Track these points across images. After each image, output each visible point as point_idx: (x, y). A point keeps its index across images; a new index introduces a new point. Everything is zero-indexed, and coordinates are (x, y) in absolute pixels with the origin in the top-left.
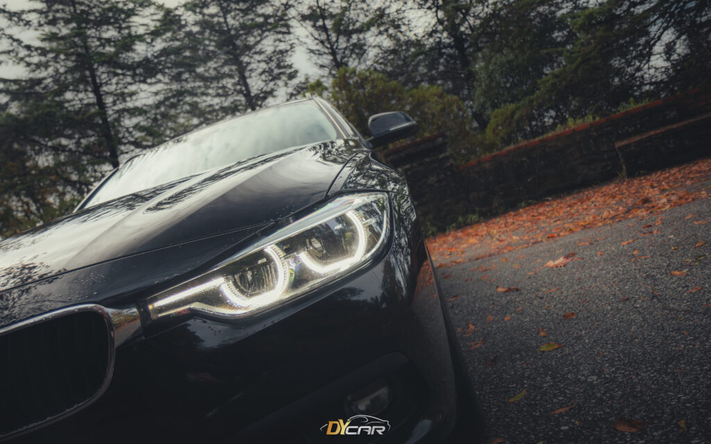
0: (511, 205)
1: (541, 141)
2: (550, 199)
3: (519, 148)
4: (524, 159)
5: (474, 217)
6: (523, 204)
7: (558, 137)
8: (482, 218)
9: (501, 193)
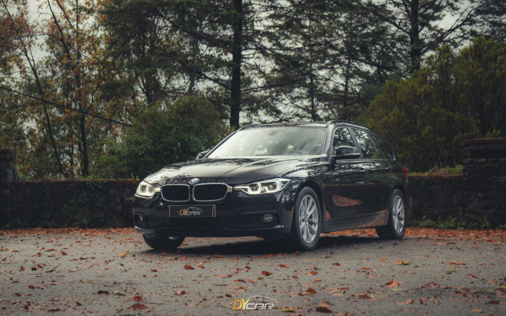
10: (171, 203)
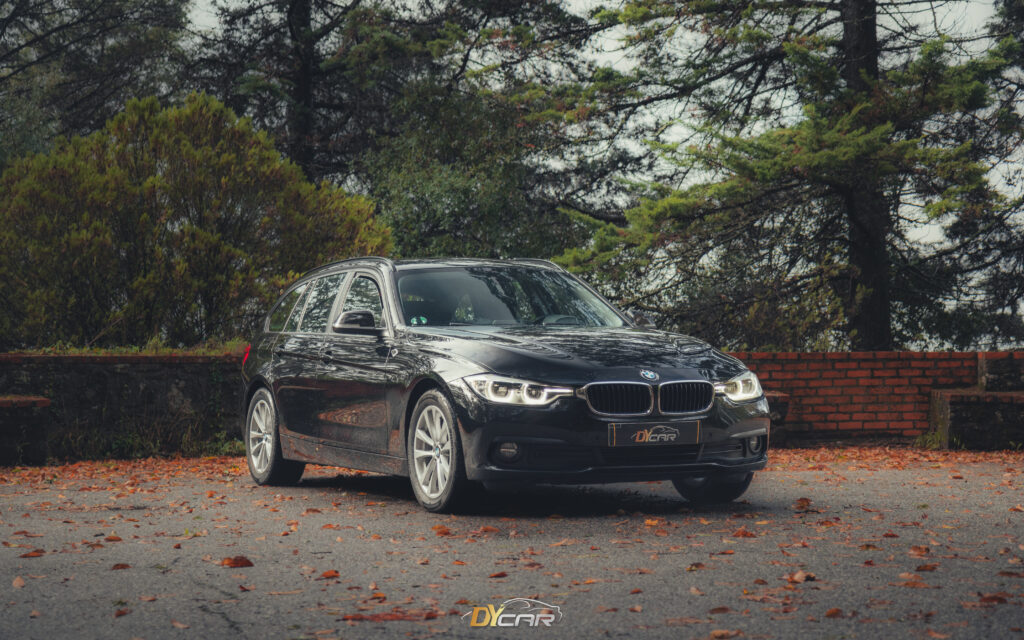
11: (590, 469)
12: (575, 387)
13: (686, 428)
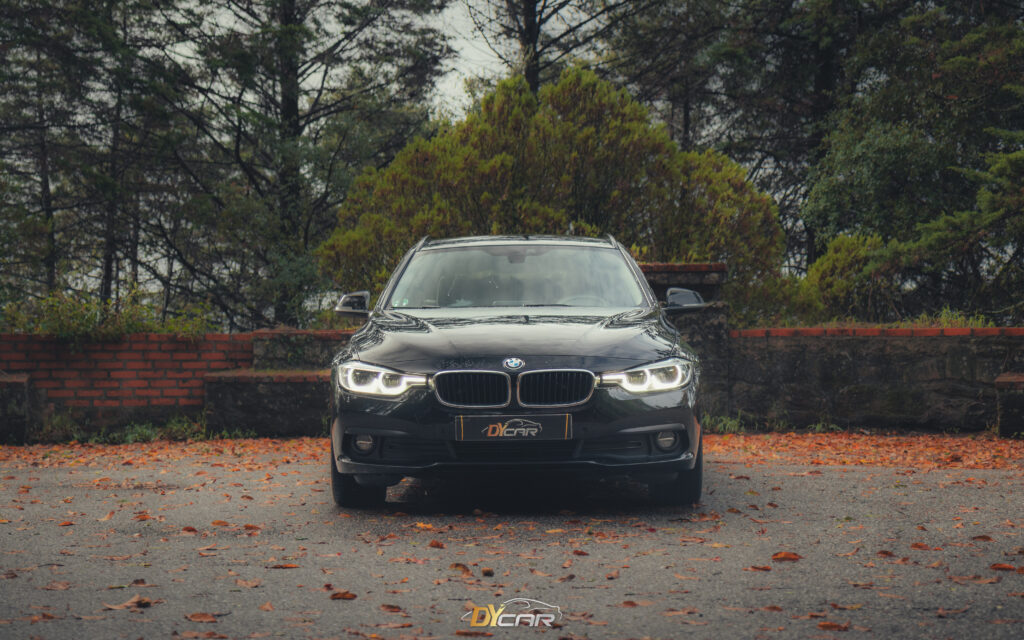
0: (800, 423)
1: (882, 332)
2: (867, 433)
3: (842, 332)
4: (844, 353)
5: (732, 424)
6: (819, 427)
7: (912, 335)
8: (743, 428)
9: (789, 398)
10: (466, 412)
11: (436, 464)
12: (429, 376)
13: (551, 423)
